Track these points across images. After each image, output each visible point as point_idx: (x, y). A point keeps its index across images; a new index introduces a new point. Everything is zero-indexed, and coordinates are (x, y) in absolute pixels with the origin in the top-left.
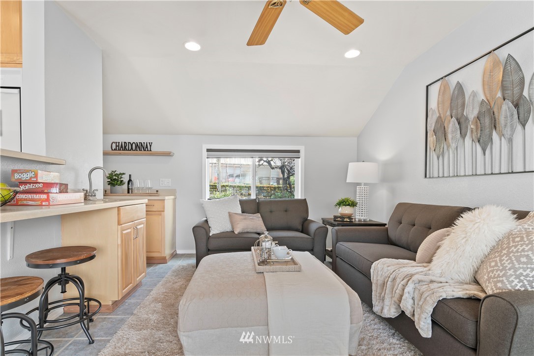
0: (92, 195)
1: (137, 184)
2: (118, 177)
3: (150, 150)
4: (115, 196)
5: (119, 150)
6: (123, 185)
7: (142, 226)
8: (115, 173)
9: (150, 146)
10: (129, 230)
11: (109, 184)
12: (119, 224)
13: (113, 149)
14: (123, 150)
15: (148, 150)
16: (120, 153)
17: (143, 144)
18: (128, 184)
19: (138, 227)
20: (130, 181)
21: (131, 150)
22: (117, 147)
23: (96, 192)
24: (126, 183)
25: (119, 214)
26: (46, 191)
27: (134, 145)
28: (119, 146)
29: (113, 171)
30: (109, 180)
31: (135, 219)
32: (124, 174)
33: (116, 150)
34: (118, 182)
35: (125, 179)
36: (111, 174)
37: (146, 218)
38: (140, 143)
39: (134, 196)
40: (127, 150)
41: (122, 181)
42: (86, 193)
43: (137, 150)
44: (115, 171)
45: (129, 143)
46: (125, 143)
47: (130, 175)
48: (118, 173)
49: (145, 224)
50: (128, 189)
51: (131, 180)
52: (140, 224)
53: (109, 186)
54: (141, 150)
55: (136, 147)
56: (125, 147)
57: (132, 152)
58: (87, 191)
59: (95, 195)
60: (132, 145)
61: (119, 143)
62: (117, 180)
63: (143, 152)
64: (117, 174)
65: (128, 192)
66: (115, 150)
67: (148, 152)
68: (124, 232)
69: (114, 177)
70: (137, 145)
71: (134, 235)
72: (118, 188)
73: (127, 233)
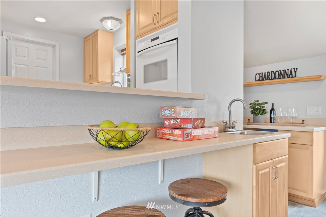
0: (231, 127)
1: (279, 113)
2: (260, 107)
3: (295, 77)
4: (257, 125)
5: (262, 80)
6: (265, 114)
7: (283, 164)
8: (258, 102)
9: (295, 72)
10: (267, 170)
11: (252, 113)
12: (255, 163)
13: (257, 80)
14: (266, 80)
15: (292, 77)
16: (263, 83)
17: (287, 71)
18: (271, 113)
19: (277, 166)
20: (272, 110)
21: (274, 79)
22: (261, 78)
23: (235, 123)
24: (269, 112)
25: (254, 151)
26: (182, 127)
27: (277, 73)
28: (262, 76)
29: (256, 101)
30: (252, 109)
31: (275, 157)
32: (266, 103)
33: (260, 80)
34: (260, 111)
35: (268, 108)
36: (254, 104)
37: (288, 154)
38: (283, 70)
39: (276, 125)
40: (270, 79)
41: (264, 110)
42: (226, 125)
43: (280, 78)
44: (258, 101)
45: (272, 72)
46: (268, 72)
47: (273, 105)
48: (261, 102)
49: (287, 162)
50: (271, 118)
51: (274, 109)
52: (281, 162)
53: (252, 115)
54: (285, 78)
55: (279, 75)
56: (268, 76)
57: (275, 80)
58: (226, 123)
59: (234, 127)
60: (275, 74)
61: (262, 73)
62: (260, 110)
63: (287, 79)
64: (259, 103)
65: (271, 122)
66: (258, 80)
67: (292, 78)
68: (261, 172)
69: (257, 107)
70: (280, 73)
71: (272, 175)
72: (260, 117)
73: (264, 174)
